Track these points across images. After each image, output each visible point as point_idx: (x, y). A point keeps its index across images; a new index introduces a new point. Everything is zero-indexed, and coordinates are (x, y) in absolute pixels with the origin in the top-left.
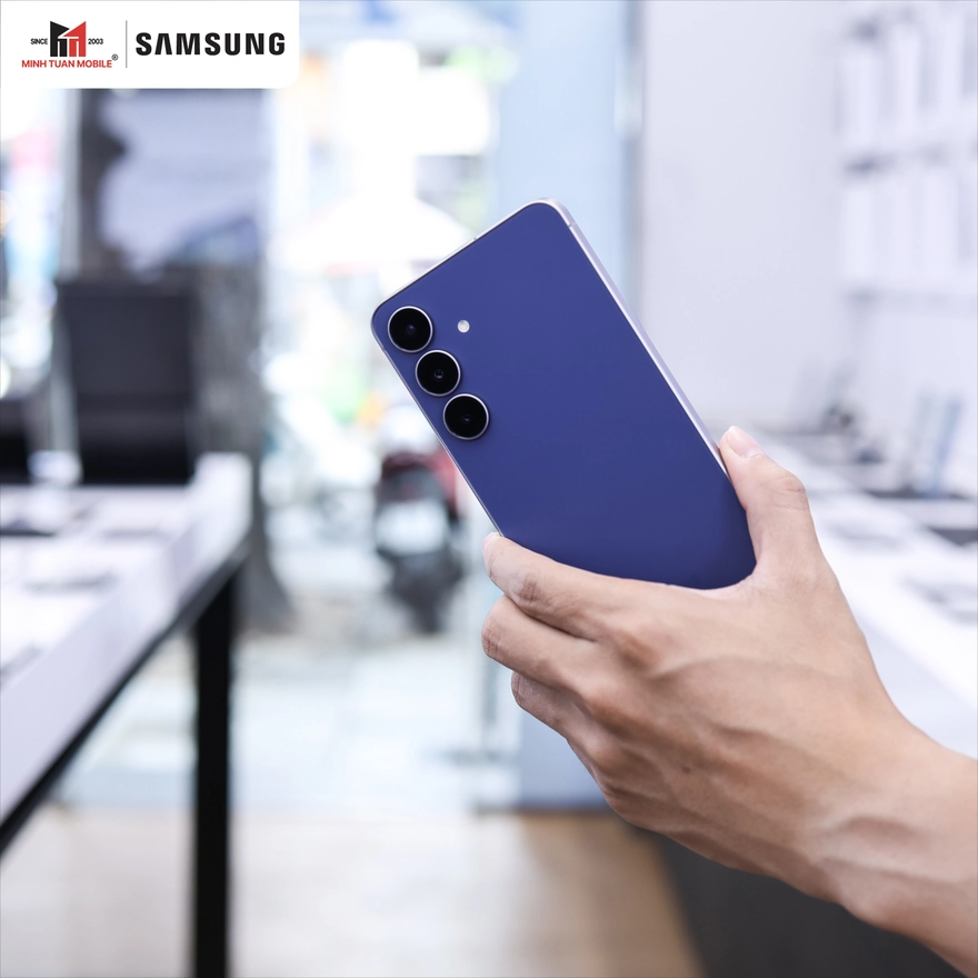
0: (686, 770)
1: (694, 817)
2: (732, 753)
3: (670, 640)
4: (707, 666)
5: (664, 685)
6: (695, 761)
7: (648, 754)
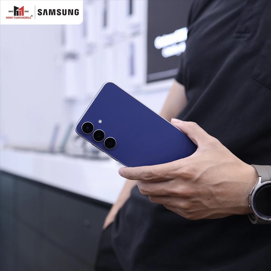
0: (209, 199)
1: (213, 209)
2: (219, 190)
3: (194, 170)
4: (205, 172)
5: (197, 181)
6: (211, 195)
7: (198, 199)
